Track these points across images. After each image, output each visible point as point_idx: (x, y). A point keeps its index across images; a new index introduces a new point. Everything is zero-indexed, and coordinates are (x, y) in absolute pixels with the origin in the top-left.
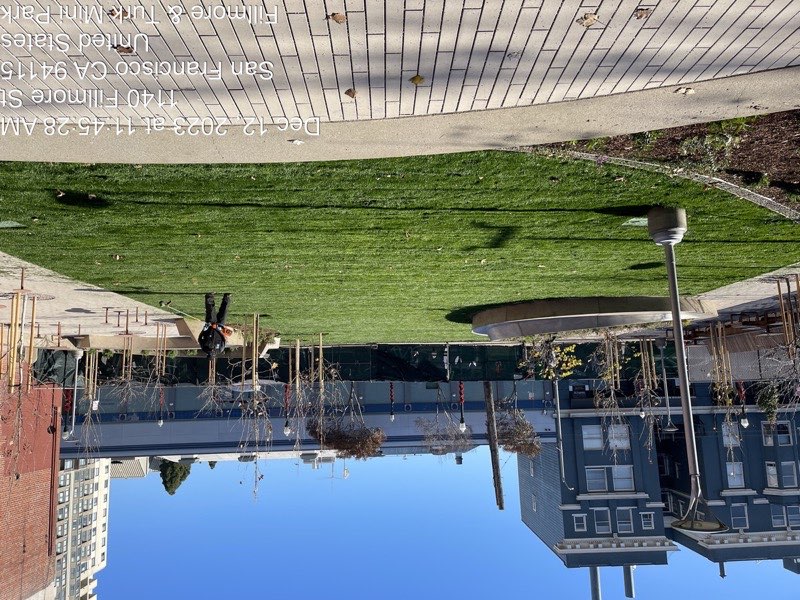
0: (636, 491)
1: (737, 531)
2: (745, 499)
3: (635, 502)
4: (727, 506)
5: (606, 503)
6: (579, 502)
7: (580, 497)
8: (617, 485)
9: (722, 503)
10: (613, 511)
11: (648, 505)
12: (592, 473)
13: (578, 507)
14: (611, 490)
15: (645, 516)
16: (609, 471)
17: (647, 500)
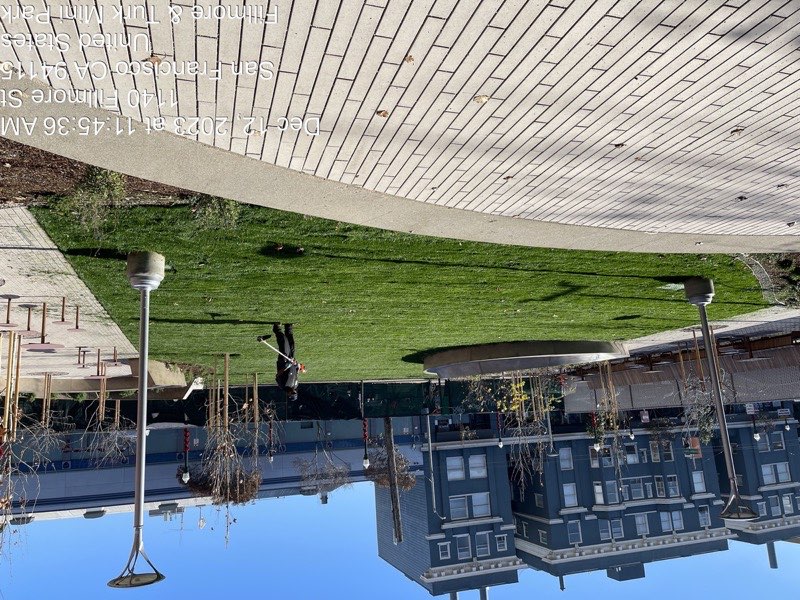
0: (492, 516)
1: (573, 546)
2: (579, 516)
3: (491, 526)
4: (565, 524)
5: (467, 529)
6: (444, 531)
7: (445, 527)
8: (477, 511)
9: (560, 521)
10: (473, 537)
11: (502, 528)
12: (456, 503)
13: (442, 536)
14: (471, 517)
15: (500, 539)
16: (470, 498)
17: (501, 524)
